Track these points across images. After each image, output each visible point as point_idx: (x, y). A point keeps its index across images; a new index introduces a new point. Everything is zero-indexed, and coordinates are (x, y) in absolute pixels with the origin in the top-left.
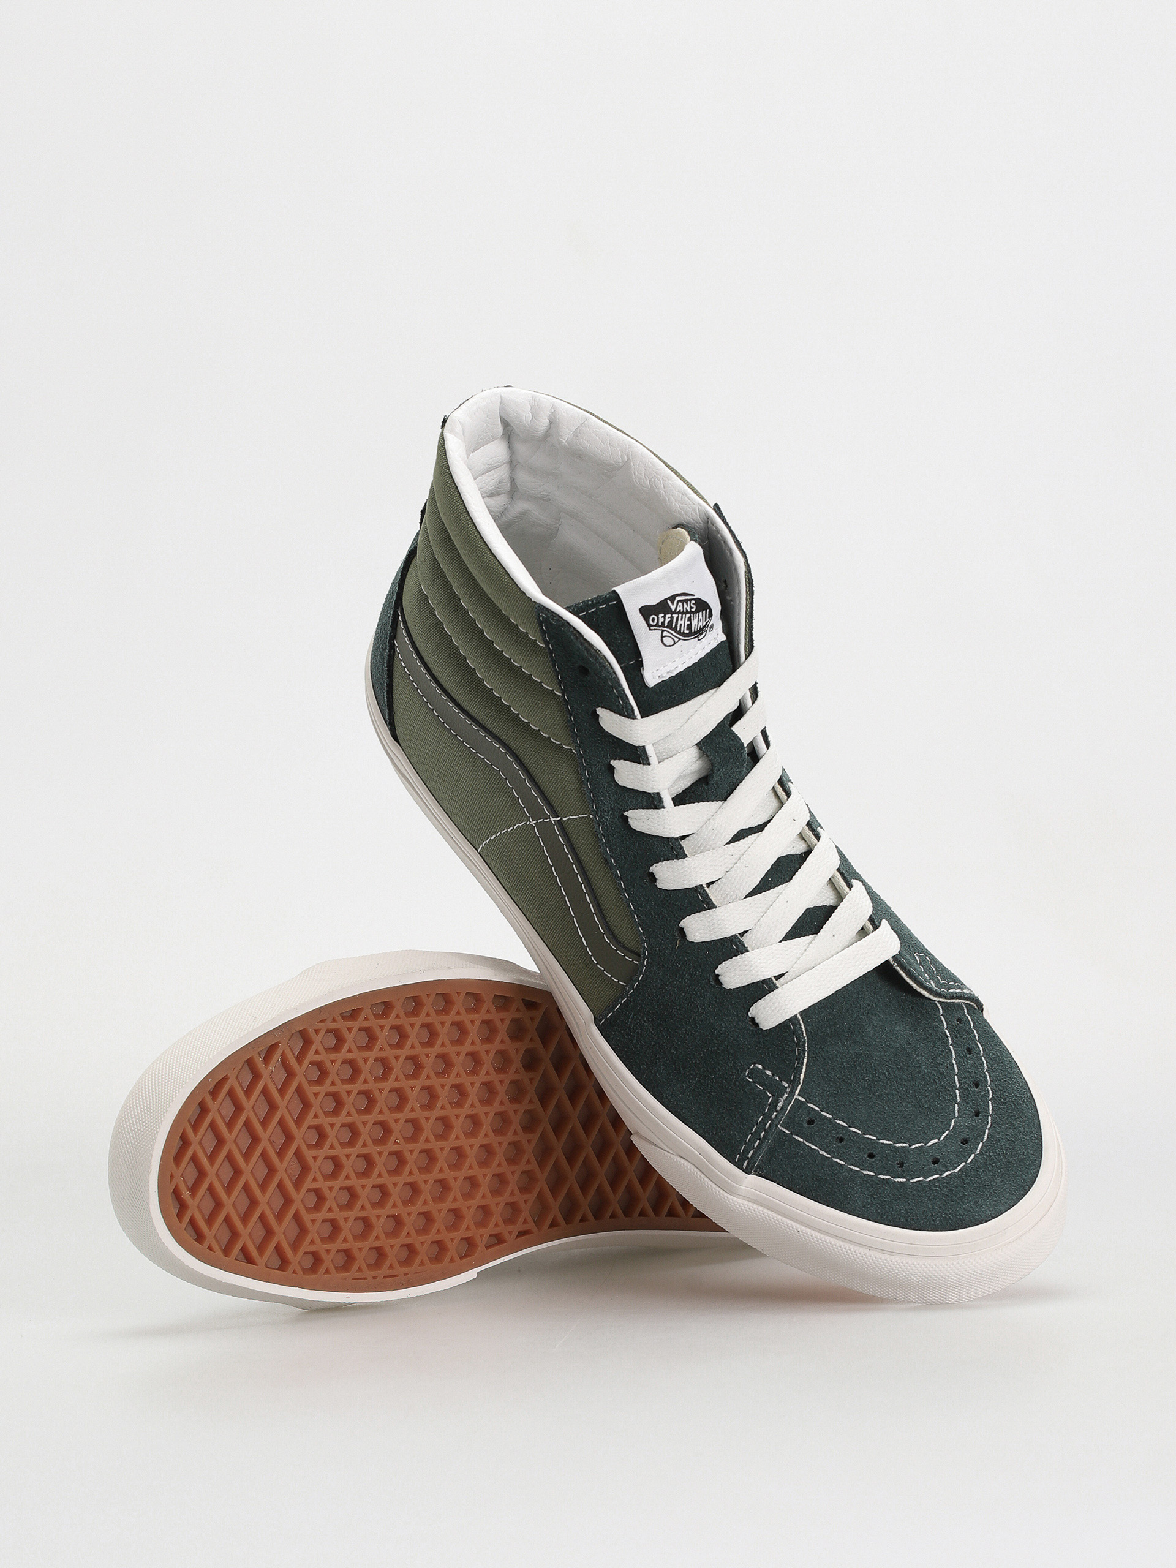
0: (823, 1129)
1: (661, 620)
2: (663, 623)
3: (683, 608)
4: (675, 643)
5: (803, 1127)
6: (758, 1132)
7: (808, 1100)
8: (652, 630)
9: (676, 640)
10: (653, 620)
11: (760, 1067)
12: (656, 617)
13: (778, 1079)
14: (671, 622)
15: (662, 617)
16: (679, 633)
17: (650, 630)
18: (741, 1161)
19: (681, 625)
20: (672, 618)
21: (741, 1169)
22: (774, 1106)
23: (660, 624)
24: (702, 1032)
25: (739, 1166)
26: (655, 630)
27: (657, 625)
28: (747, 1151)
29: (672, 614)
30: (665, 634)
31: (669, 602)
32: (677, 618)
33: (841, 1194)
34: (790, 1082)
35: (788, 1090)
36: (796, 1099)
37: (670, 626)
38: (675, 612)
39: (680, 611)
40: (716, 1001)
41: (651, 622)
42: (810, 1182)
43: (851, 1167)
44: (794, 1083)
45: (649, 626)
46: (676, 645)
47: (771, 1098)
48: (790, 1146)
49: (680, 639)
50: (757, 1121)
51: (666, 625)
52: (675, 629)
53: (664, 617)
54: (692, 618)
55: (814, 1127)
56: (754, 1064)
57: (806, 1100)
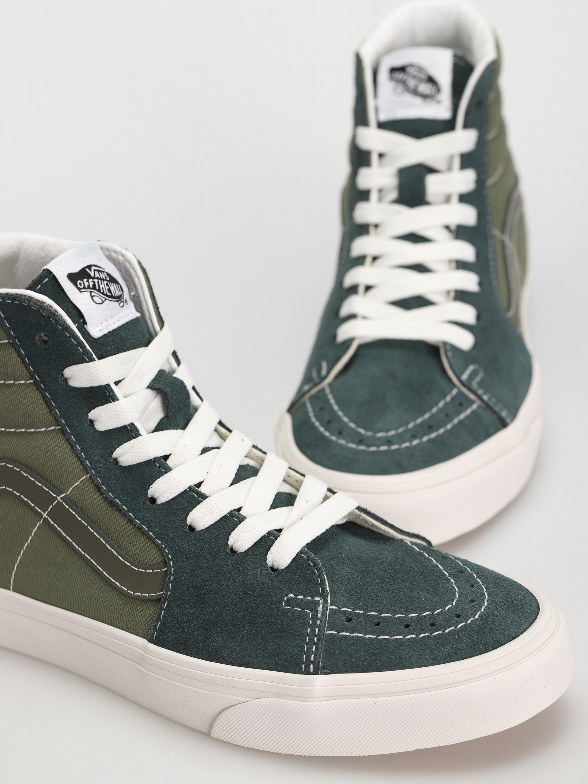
0: (361, 621)
1: (86, 284)
2: (89, 286)
3: (100, 275)
4: (103, 302)
5: (344, 625)
6: (311, 640)
7: (339, 606)
8: (82, 292)
9: (104, 300)
10: (80, 284)
11: (292, 595)
12: (82, 282)
13: (310, 598)
14: (94, 285)
15: (86, 281)
16: (103, 293)
17: (81, 292)
18: (307, 667)
19: (103, 288)
20: (94, 282)
21: (309, 673)
22: (315, 617)
23: (86, 287)
24: (236, 591)
25: (307, 672)
26: (84, 291)
27: (84, 288)
28: (308, 657)
29: (93, 279)
30: (93, 294)
31: (87, 270)
32: (98, 282)
33: (397, 658)
34: (320, 595)
35: (321, 601)
36: (330, 609)
37: (94, 287)
38: (94, 278)
39: (98, 277)
40: (238, 564)
41: (79, 286)
42: (368, 659)
43: (396, 637)
44: (324, 595)
45: (79, 289)
46: (104, 303)
47: (311, 614)
48: (341, 641)
49: (106, 299)
50: (307, 632)
51: (91, 287)
52: (99, 291)
53: (88, 281)
54: (109, 284)
55: (354, 622)
56: (287, 595)
57: (338, 607)
